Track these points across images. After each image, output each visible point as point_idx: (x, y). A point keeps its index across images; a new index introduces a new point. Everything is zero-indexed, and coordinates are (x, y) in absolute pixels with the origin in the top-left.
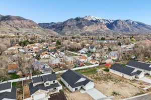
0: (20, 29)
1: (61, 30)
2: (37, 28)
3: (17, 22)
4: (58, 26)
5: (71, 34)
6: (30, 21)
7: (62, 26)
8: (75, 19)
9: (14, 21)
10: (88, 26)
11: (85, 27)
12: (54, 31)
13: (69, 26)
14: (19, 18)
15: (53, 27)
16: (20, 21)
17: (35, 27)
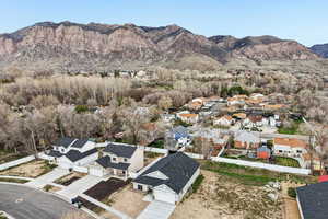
16: (266, 46)
17: (299, 55)
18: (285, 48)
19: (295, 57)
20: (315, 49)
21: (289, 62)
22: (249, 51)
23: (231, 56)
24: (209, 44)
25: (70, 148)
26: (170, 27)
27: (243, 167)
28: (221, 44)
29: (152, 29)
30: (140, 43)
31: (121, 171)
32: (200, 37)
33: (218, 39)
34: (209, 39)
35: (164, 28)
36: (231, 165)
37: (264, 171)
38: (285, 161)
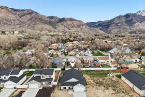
0: (71, 29)
1: (108, 28)
2: (84, 27)
3: (69, 22)
4: (104, 24)
5: (118, 31)
6: (80, 21)
7: (109, 24)
8: (124, 16)
9: (67, 22)
10: (141, 22)
11: (136, 24)
12: (100, 29)
13: (117, 24)
14: (71, 20)
15: (100, 25)
16: (71, 22)
17: (83, 26)
18: (78, 23)
19: (81, 27)
20: (87, 24)
21: (79, 29)
22: (65, 24)
23: (58, 25)
24: (48, 19)
25: (10, 76)
26: (28, 10)
27: (94, 71)
28: (53, 20)
29: (17, 10)
30: (11, 17)
31: (47, 83)
32: (43, 16)
33: (52, 18)
34: (48, 17)
35: (24, 10)
36: (90, 71)
37: (102, 70)
38: (105, 66)
